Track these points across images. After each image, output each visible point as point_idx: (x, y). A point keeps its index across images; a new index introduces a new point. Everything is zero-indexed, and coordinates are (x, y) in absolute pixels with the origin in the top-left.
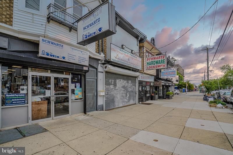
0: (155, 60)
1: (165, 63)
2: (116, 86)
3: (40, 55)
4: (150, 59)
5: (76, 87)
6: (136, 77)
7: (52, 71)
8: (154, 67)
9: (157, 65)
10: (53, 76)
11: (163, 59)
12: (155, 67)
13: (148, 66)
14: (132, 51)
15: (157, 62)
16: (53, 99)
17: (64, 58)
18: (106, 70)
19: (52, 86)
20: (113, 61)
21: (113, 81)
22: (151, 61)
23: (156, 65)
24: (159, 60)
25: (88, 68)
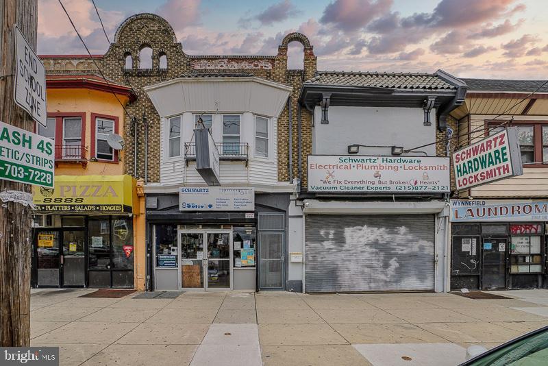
0: (477, 157)
1: (506, 160)
2: (344, 242)
3: (181, 209)
4: (463, 156)
5: (242, 247)
6: (433, 216)
7: (205, 226)
8: (476, 177)
9: (485, 170)
10: (205, 232)
11: (499, 148)
12: (479, 177)
13: (461, 179)
14: (393, 148)
15: (483, 162)
16: (206, 264)
17: (210, 206)
18: (306, 210)
19: (205, 245)
20: (315, 190)
21: (332, 232)
22: (466, 161)
23: (480, 170)
24: (490, 154)
25: (256, 215)
